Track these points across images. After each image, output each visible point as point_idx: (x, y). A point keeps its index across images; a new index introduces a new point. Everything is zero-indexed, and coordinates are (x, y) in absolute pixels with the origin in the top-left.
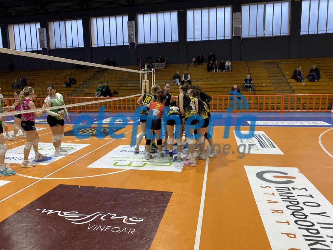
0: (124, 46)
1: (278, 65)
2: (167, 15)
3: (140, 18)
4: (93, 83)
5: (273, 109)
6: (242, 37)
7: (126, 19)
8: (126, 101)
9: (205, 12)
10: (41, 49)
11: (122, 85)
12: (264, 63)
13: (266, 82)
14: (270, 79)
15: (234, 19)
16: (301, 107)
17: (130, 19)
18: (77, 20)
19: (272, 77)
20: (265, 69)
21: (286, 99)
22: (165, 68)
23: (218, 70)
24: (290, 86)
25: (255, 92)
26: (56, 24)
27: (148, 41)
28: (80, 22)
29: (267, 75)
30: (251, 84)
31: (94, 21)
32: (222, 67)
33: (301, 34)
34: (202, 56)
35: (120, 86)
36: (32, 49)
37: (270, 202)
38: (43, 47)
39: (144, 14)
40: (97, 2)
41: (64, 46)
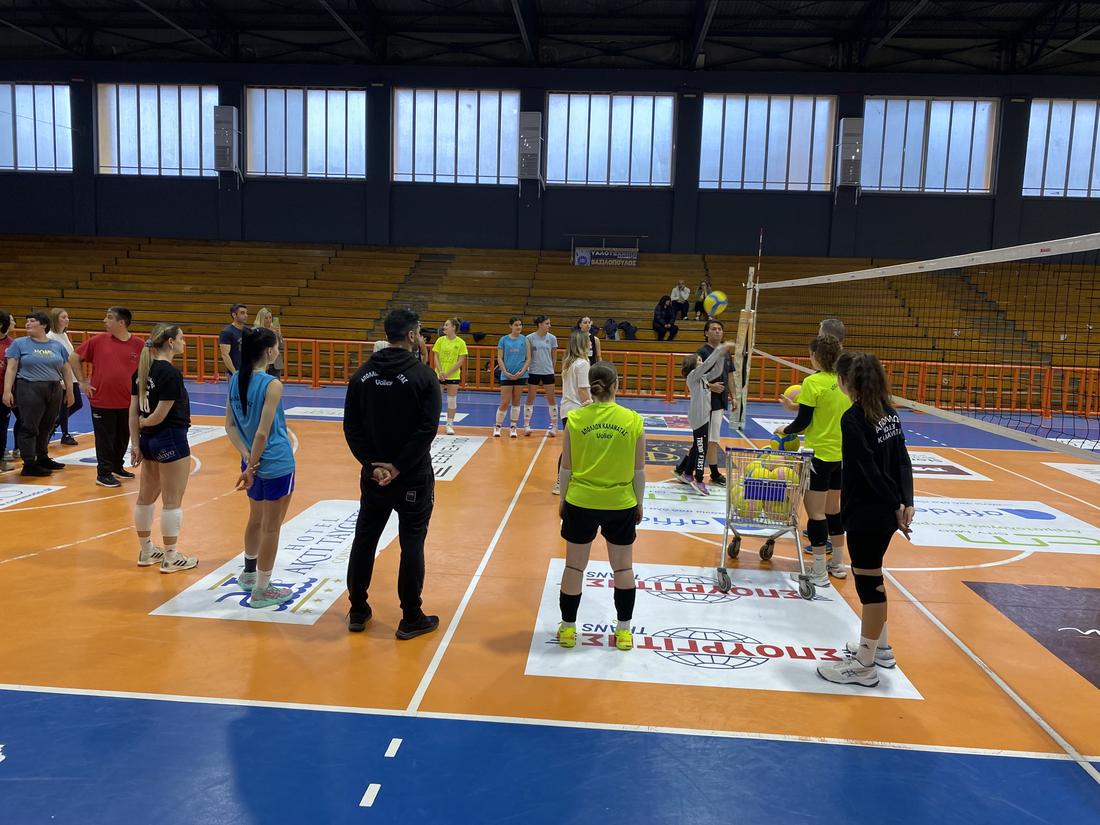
0: (498, 189)
2: (644, 104)
3: (557, 105)
6: (862, 189)
7: (511, 102)
9: (758, 104)
10: (217, 174)
15: (845, 135)
17: (525, 107)
18: (346, 90)
19: (968, 313)
22: (637, 265)
25: (943, 355)
26: (275, 96)
27: (577, 178)
28: (358, 99)
31: (403, 100)
33: (1024, 193)
36: (180, 172)
38: (223, 168)
39: (569, 94)
40: (417, 40)
41: (295, 170)
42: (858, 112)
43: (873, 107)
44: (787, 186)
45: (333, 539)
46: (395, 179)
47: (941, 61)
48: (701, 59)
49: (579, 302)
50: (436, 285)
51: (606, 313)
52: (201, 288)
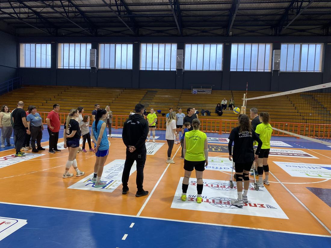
0: (170, 72)
1: (313, 98)
2: (213, 47)
3: (188, 47)
6: (280, 71)
7: (174, 47)
9: (248, 46)
10: (90, 68)
15: (275, 55)
17: (178, 48)
18: (127, 44)
19: (315, 108)
22: (211, 94)
26: (107, 45)
27: (193, 68)
28: (131, 47)
31: (143, 46)
36: (80, 68)
38: (92, 67)
39: (192, 44)
40: (148, 29)
41: (112, 67)
42: (279, 48)
43: (284, 46)
44: (257, 70)
45: (119, 170)
46: (141, 69)
47: (305, 33)
48: (231, 33)
49: (194, 104)
50: (152, 100)
51: (201, 108)
52: (85, 100)
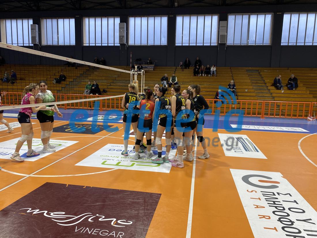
0: (114, 47)
1: (259, 73)
2: (158, 19)
3: (132, 20)
4: (83, 80)
5: (254, 114)
6: (227, 44)
7: (118, 20)
8: (115, 100)
9: (194, 19)
10: (33, 45)
11: (112, 84)
12: (247, 70)
13: (249, 88)
14: (251, 86)
15: (221, 27)
16: (280, 113)
17: (121, 22)
18: (69, 18)
19: (254, 84)
20: (248, 75)
21: (267, 105)
22: (154, 70)
23: (203, 74)
24: (270, 93)
25: (238, 98)
26: (49, 21)
27: (138, 43)
28: (73, 21)
29: (249, 81)
30: (234, 89)
31: (86, 21)
32: (208, 72)
33: (282, 44)
34: (189, 60)
35: (109, 85)
36: (23, 45)
37: (257, 207)
38: (34, 43)
39: (135, 17)
40: (90, 2)
41: (55, 43)
42: (226, 19)
43: (231, 18)
44: (203, 44)
48: (176, 4)
